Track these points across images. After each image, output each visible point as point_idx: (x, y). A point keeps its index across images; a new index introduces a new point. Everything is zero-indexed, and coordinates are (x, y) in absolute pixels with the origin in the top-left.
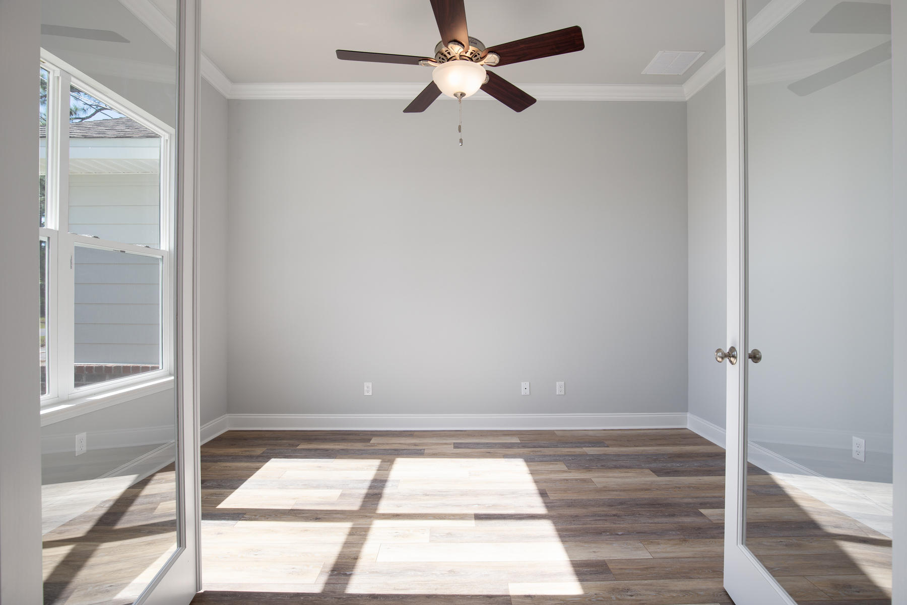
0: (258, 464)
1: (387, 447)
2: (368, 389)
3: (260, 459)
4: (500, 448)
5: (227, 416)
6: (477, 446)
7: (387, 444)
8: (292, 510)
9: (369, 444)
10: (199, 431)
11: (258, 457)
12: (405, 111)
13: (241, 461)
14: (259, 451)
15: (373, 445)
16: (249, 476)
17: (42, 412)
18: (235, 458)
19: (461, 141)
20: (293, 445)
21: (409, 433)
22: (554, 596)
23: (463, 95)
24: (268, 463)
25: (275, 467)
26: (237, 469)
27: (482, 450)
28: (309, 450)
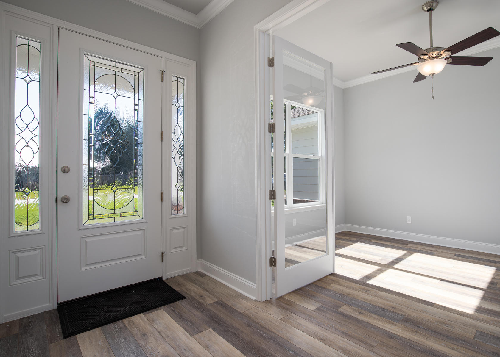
0: (352, 243)
1: (415, 249)
2: (409, 219)
3: (354, 242)
4: (486, 261)
5: (345, 225)
6: (471, 258)
7: (416, 247)
8: (359, 259)
9: (406, 246)
10: (335, 228)
11: (354, 241)
12: (414, 82)
13: (347, 241)
14: (354, 239)
15: (408, 246)
16: (347, 246)
17: (285, 210)
18: (345, 240)
19: (433, 97)
20: (369, 240)
21: (432, 246)
22: (452, 309)
23: (433, 74)
24: (356, 244)
25: (359, 245)
26: (344, 243)
27: (472, 260)
28: (376, 243)
